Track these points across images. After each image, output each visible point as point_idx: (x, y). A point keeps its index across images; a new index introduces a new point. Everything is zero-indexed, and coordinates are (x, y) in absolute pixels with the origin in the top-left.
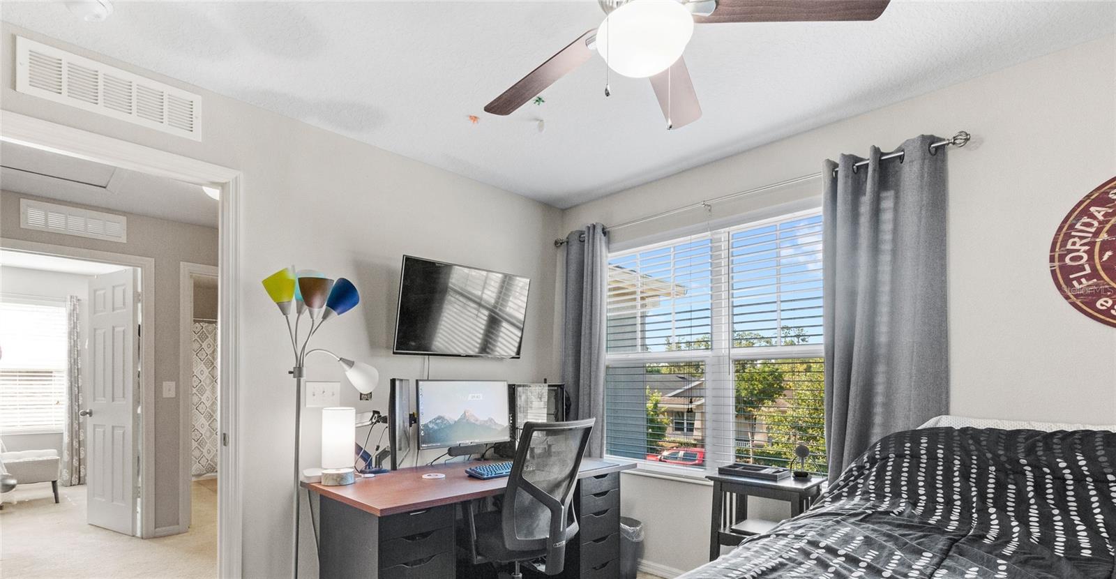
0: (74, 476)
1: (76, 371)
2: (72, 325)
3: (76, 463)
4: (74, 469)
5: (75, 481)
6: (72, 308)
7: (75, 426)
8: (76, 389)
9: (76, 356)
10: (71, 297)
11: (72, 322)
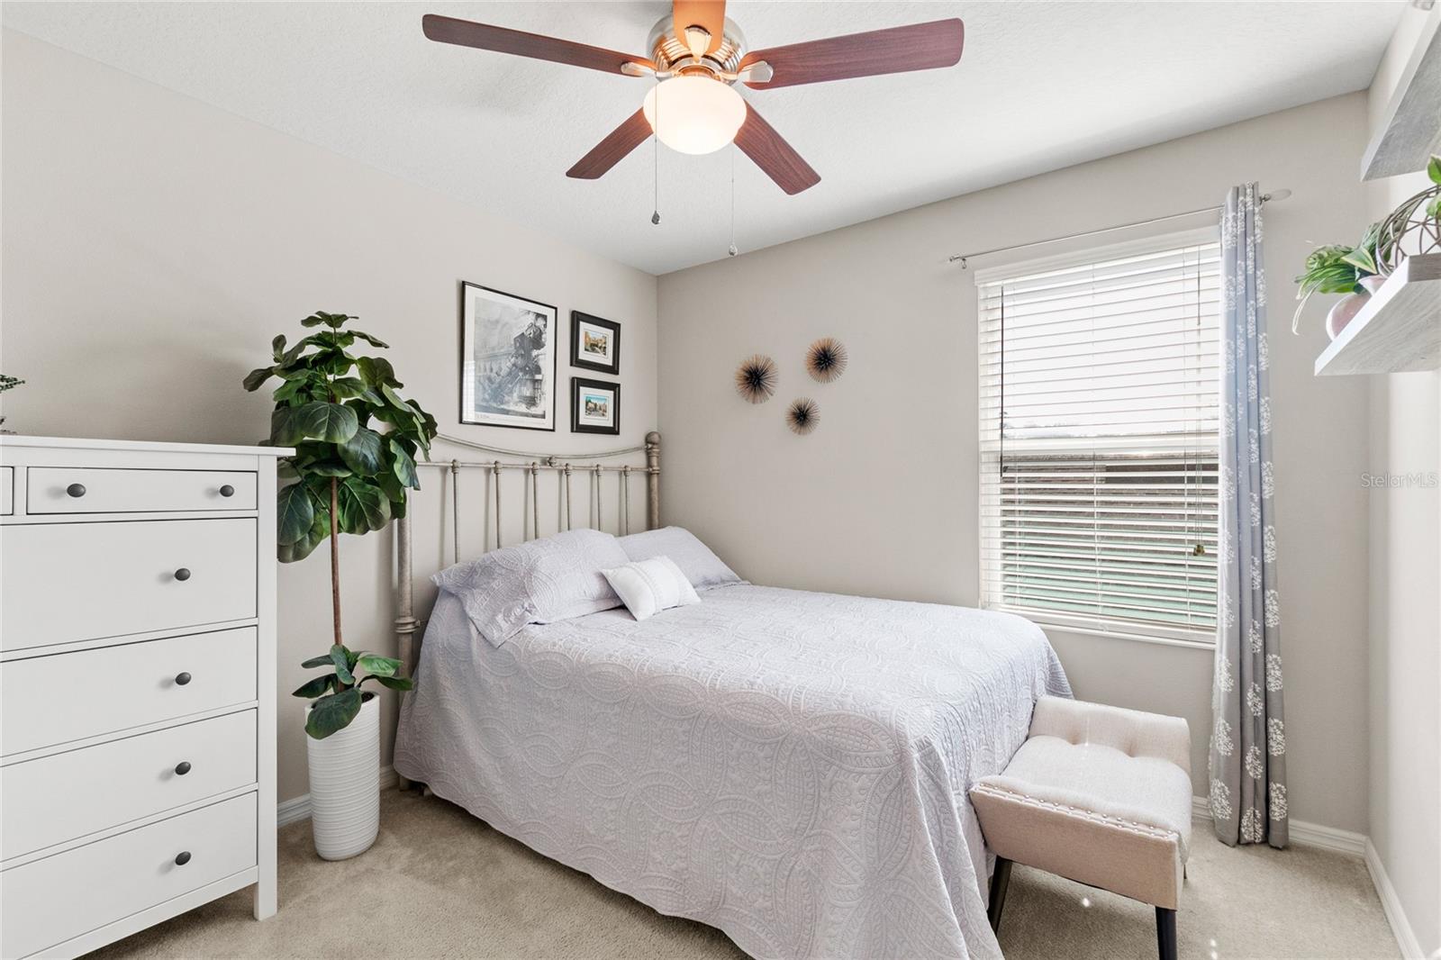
0: (1249, 812)
1: (1254, 447)
2: (1241, 288)
3: (1254, 769)
4: (1249, 789)
5: (1252, 830)
6: (1240, 230)
7: (1253, 637)
8: (1255, 510)
9: (1253, 397)
10: (1237, 192)
11: (1241, 278)
